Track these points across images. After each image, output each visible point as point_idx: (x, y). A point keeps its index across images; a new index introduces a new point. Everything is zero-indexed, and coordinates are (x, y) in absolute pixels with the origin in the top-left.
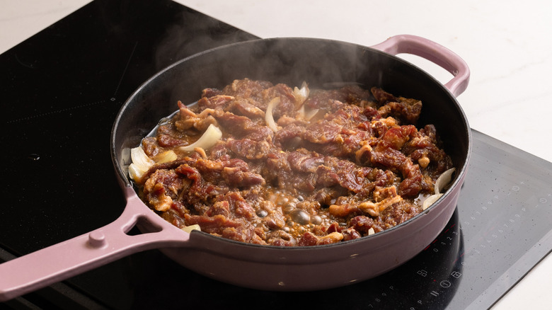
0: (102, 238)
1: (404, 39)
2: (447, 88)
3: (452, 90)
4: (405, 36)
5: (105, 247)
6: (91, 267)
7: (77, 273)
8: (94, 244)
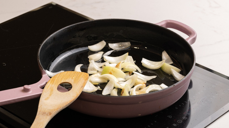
0: (29, 88)
1: (169, 21)
2: (186, 40)
3: (189, 41)
4: (170, 20)
5: (30, 92)
6: (23, 100)
7: (17, 101)
8: (26, 90)
